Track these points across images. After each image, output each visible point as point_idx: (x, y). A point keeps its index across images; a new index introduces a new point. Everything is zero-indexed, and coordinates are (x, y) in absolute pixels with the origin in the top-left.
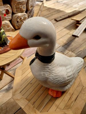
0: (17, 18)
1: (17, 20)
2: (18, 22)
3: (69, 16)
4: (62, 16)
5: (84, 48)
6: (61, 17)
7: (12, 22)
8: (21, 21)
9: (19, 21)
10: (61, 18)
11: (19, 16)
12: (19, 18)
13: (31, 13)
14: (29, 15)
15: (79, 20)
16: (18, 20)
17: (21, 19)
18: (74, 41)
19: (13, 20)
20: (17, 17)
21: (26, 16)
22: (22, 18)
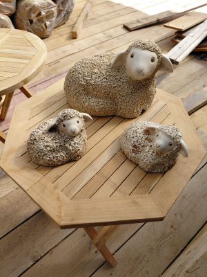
0: (30, 10)
1: (30, 17)
2: (31, 22)
3: (158, 20)
4: (142, 19)
5: (189, 95)
6: (138, 21)
7: (17, 21)
8: (39, 20)
9: (35, 21)
10: (139, 25)
11: (34, 6)
12: (34, 12)
13: (67, 6)
14: (61, 8)
15: (183, 28)
16: (33, 16)
17: (40, 14)
18: (168, 77)
19: (18, 15)
20: (29, 8)
21: (53, 9)
22: (43, 13)
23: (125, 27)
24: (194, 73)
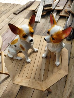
3: (24, 8)
4: (19, 9)
5: (46, 30)
23: (14, 14)
24: (44, 23)
